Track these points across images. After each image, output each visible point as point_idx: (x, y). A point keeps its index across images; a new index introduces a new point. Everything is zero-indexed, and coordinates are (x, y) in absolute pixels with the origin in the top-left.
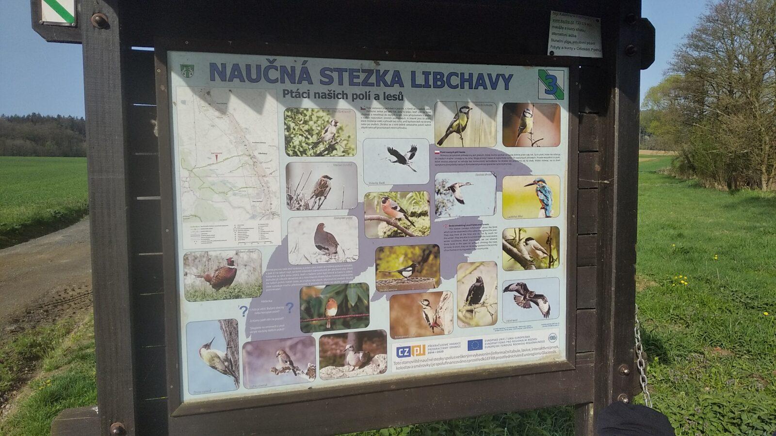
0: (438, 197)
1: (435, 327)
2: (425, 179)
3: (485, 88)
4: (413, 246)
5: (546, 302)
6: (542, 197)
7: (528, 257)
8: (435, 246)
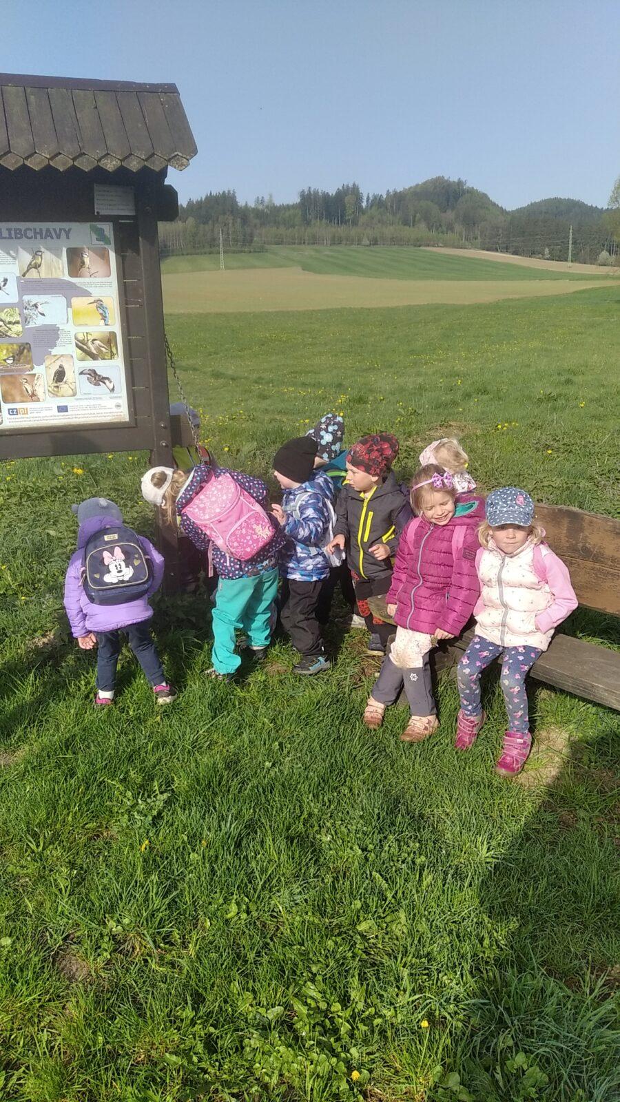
0: (26, 311)
1: (33, 397)
2: (15, 300)
3: (52, 238)
4: (12, 344)
5: (111, 382)
6: (101, 312)
7: (95, 352)
8: (27, 344)
